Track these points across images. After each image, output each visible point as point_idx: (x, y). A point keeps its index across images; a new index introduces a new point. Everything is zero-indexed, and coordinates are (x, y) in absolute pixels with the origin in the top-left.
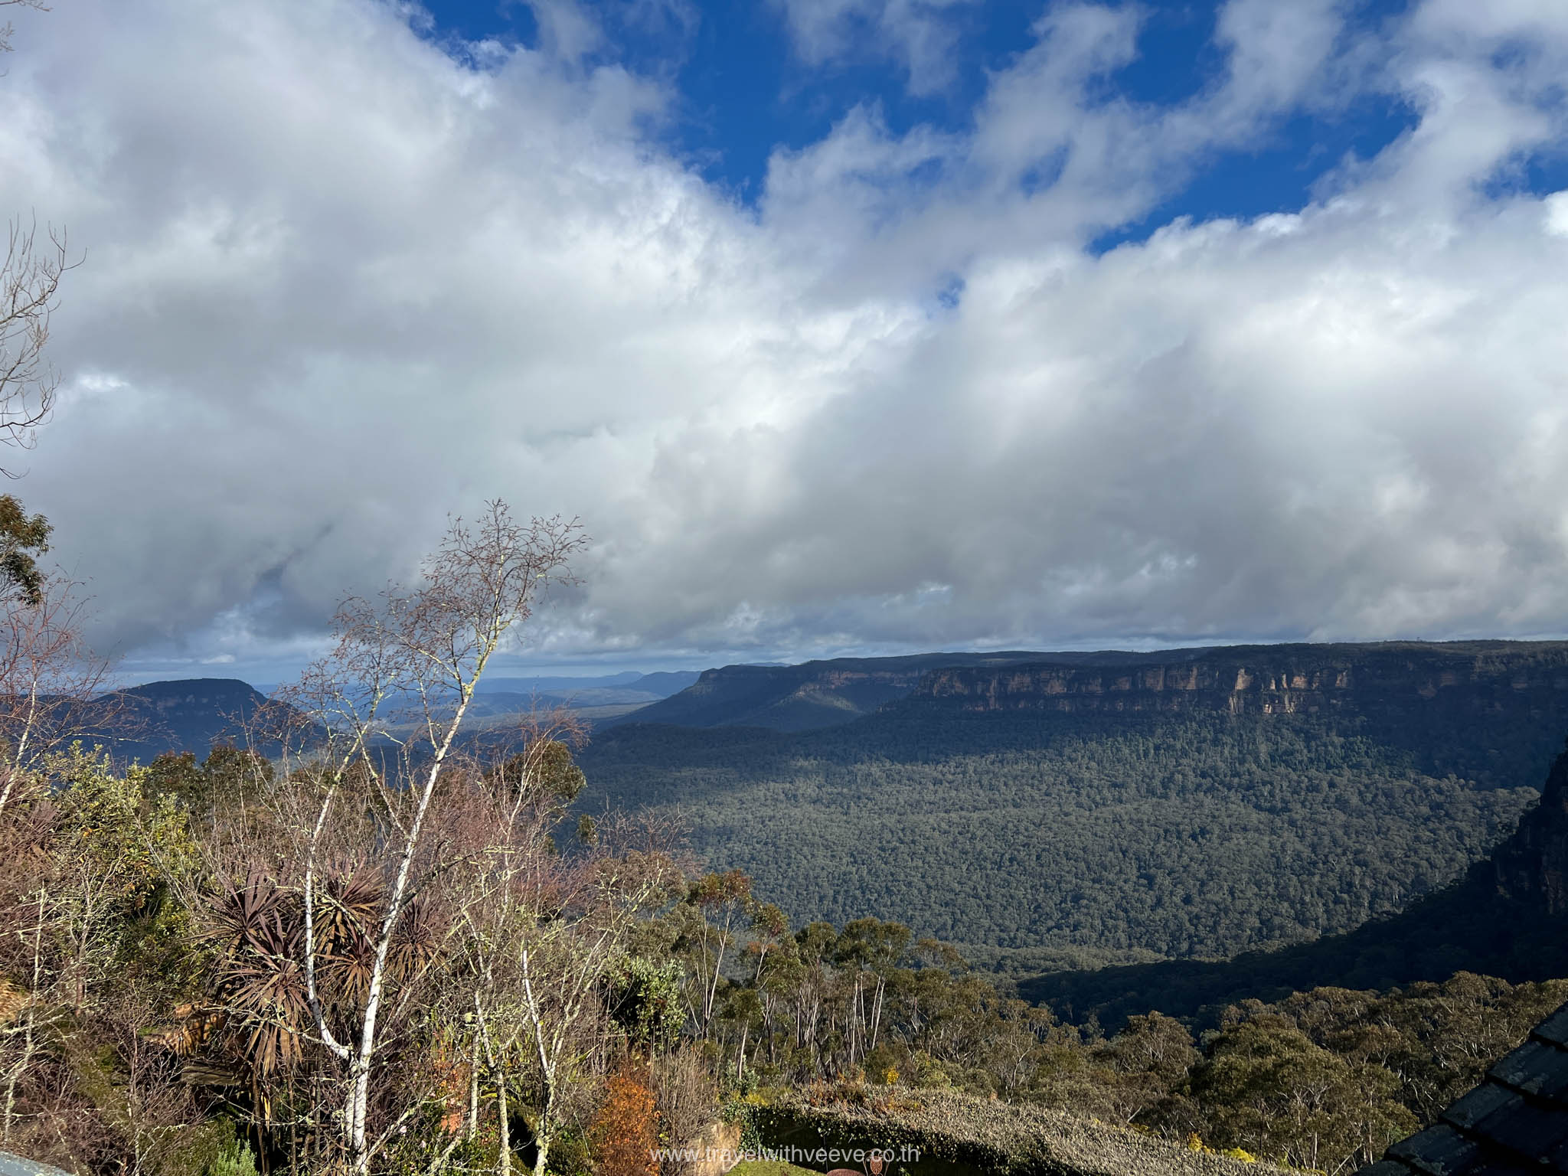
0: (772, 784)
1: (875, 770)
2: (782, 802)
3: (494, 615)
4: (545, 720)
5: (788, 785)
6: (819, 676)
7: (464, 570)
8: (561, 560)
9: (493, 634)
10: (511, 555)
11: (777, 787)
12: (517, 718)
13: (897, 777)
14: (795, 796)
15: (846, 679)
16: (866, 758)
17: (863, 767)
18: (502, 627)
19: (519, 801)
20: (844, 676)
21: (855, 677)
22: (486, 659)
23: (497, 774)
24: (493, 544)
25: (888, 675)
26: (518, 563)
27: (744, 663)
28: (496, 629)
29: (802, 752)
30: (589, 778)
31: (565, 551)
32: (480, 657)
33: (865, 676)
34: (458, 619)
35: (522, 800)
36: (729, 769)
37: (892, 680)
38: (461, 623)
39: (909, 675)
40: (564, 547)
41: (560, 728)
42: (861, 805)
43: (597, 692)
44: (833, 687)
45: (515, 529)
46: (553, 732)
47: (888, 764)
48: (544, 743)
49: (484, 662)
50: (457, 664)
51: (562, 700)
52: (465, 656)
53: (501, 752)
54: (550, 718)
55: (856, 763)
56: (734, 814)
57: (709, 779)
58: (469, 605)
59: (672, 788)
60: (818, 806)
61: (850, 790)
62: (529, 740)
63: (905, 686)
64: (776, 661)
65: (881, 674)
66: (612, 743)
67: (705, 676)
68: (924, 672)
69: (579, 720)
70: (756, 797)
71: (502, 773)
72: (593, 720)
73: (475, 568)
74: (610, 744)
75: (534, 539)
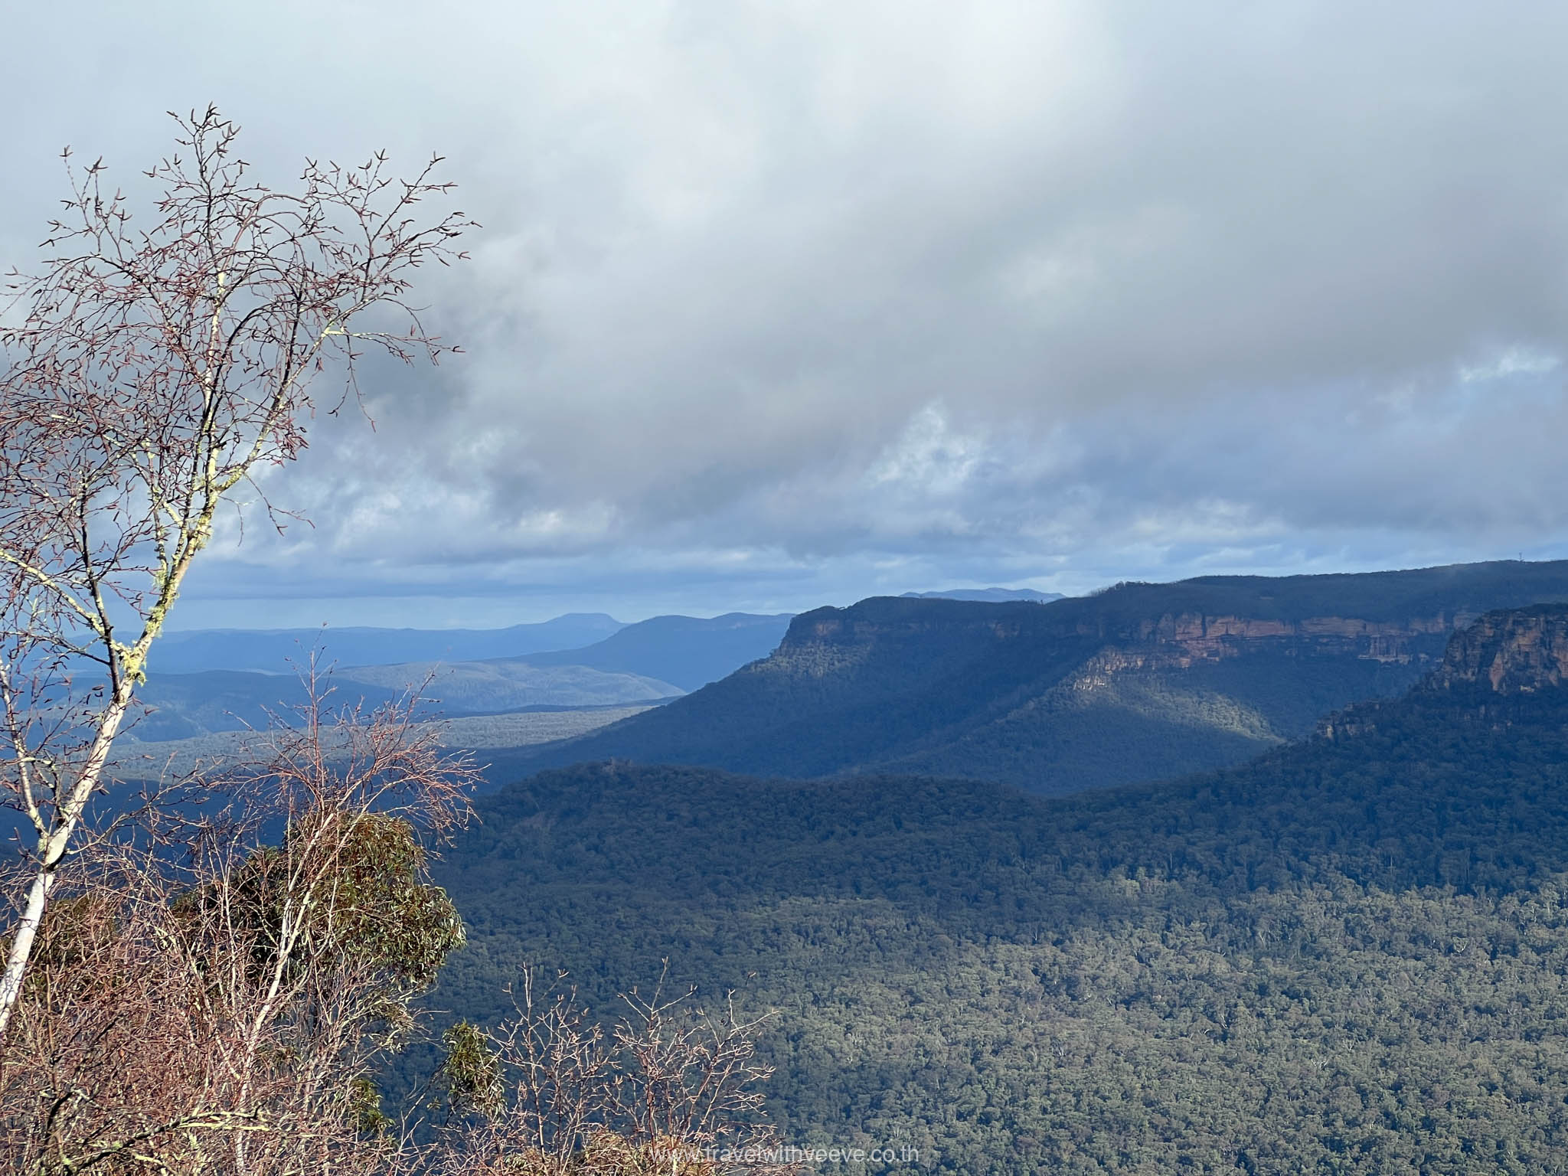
0: (1002, 950)
1: (1312, 907)
2: (1031, 998)
3: (203, 448)
4: (343, 753)
5: (1049, 950)
6: (1146, 629)
7: (112, 317)
8: (390, 287)
9: (198, 501)
10: (247, 274)
11: (1018, 956)
12: (267, 745)
13: (1379, 932)
14: (1071, 983)
15: (1225, 639)
16: (1285, 875)
17: (1276, 900)
18: (222, 481)
19: (276, 984)
20: (1217, 630)
21: (1252, 632)
22: (181, 573)
23: (211, 904)
24: (195, 238)
25: (1352, 628)
26: (268, 295)
27: (921, 591)
28: (207, 489)
29: (1093, 855)
30: (472, 920)
31: (401, 259)
32: (164, 568)
33: (1280, 629)
34: (98, 458)
35: (283, 979)
36: (877, 901)
37: (1363, 642)
38: (107, 471)
39: (1418, 626)
40: (398, 248)
41: (390, 775)
42: (1269, 1011)
43: (490, 673)
44: (1185, 662)
45: (257, 196)
46: (369, 786)
47: (1350, 893)
48: (347, 817)
49: (176, 583)
50: (99, 586)
51: (394, 696)
52: (123, 564)
53: (222, 844)
54: (361, 747)
55: (1252, 888)
56: (889, 1031)
57: (817, 929)
58: (129, 416)
59: (710, 953)
60: (1141, 1012)
61: (1235, 966)
62: (303, 805)
63: (1404, 659)
64: (1012, 586)
65: (1333, 624)
66: (536, 822)
67: (803, 627)
68: (1462, 622)
69: (441, 754)
70: (955, 982)
71: (225, 900)
72: (480, 753)
73: (145, 311)
74: (527, 823)
75: (310, 227)
